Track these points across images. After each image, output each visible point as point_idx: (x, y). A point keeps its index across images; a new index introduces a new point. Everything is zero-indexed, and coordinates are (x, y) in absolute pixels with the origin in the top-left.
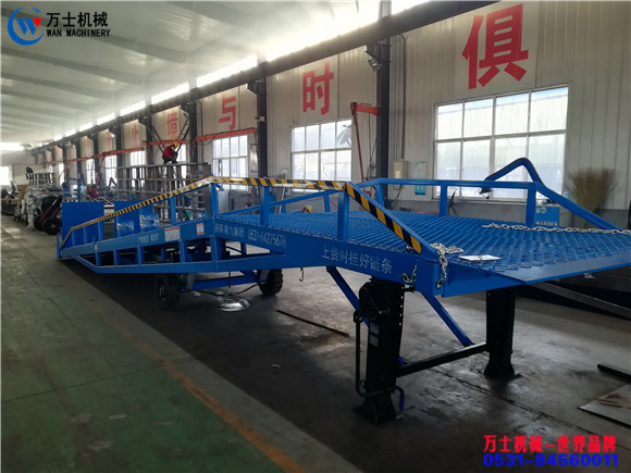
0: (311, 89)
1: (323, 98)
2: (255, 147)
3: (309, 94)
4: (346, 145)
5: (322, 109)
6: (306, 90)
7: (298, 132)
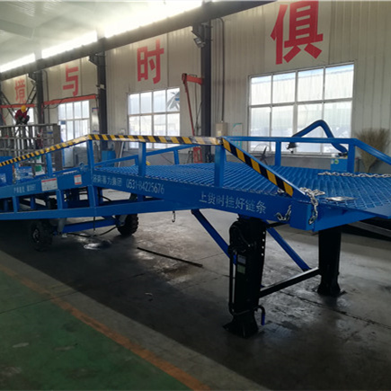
0: (145, 62)
1: (155, 70)
2: (96, 111)
3: (143, 66)
4: (175, 109)
5: (154, 79)
6: (140, 62)
7: (134, 98)
